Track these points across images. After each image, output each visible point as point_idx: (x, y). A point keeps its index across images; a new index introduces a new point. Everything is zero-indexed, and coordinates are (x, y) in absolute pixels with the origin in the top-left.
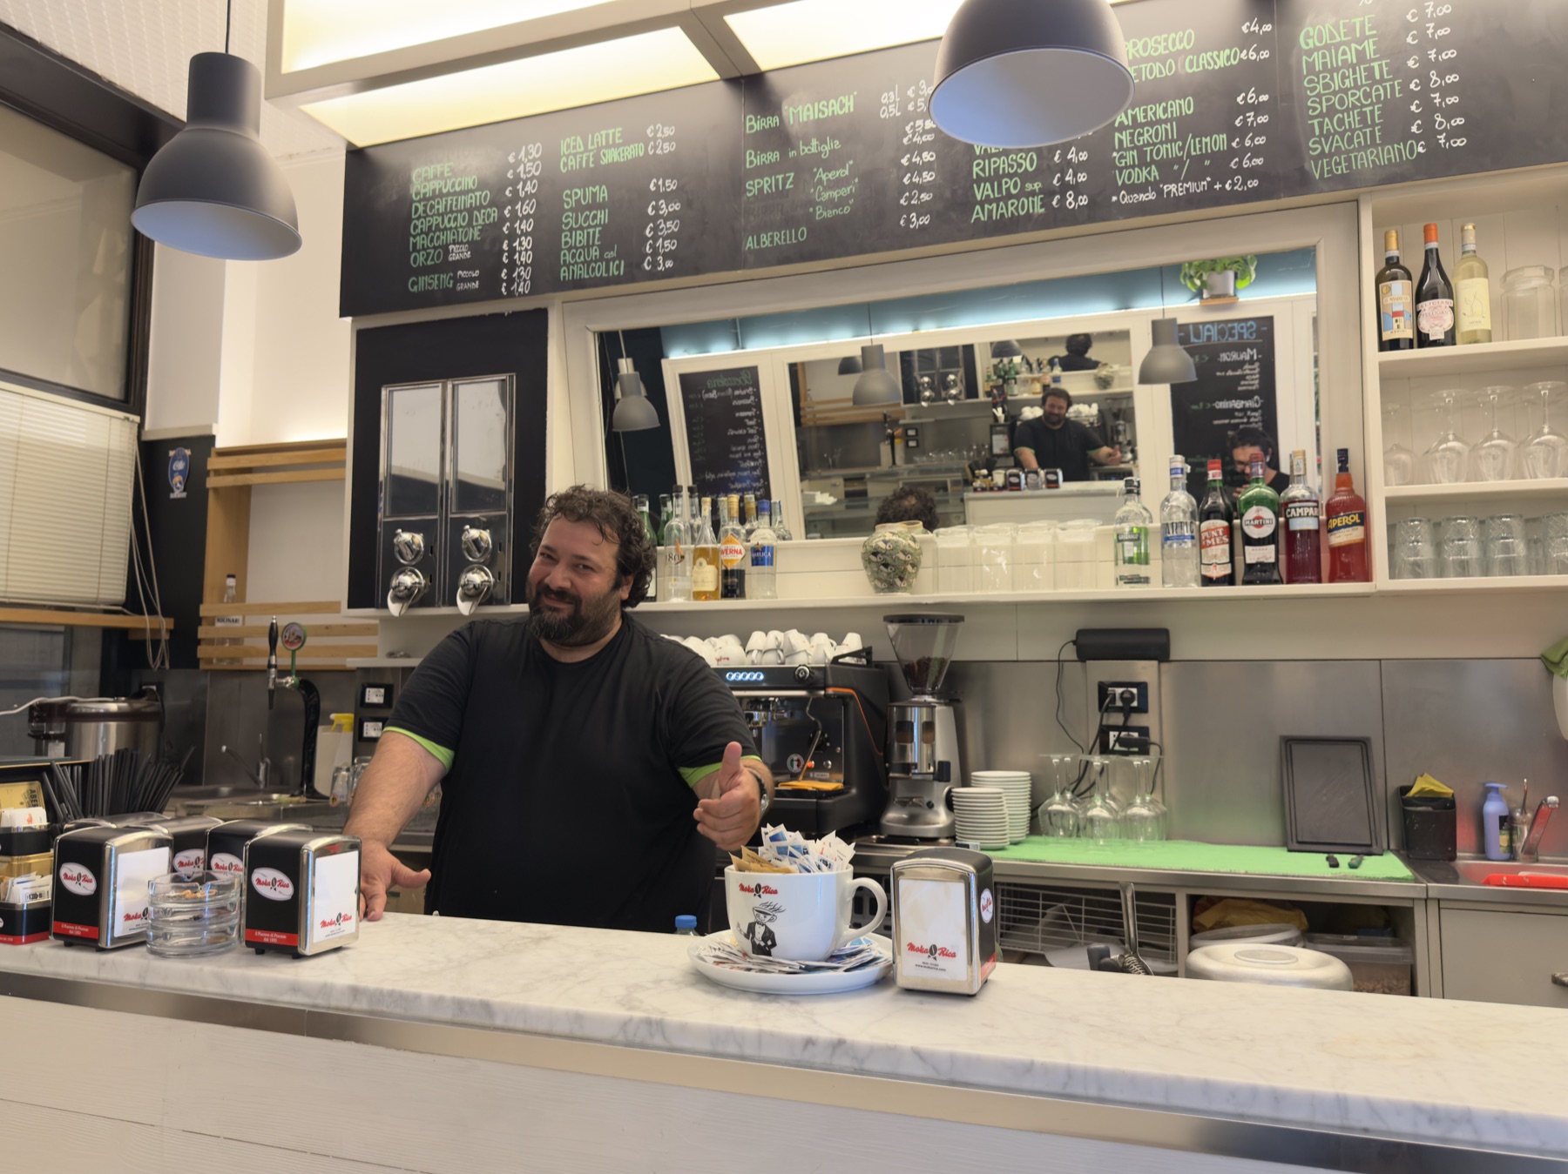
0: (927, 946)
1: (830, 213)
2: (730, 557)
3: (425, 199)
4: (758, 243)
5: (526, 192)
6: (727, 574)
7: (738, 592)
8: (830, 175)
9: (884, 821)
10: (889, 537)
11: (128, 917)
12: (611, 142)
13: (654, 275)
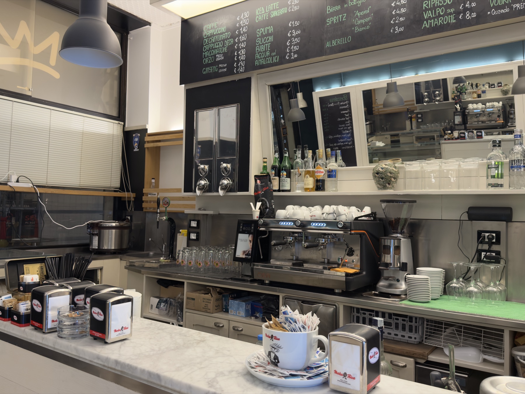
0: (342, 373)
1: (361, 29)
2: (319, 174)
3: (208, 37)
4: (331, 44)
5: (243, 31)
6: (317, 181)
7: (322, 188)
8: (361, 13)
9: (378, 286)
10: (384, 166)
11: (53, 321)
12: (274, 8)
13: (290, 61)
